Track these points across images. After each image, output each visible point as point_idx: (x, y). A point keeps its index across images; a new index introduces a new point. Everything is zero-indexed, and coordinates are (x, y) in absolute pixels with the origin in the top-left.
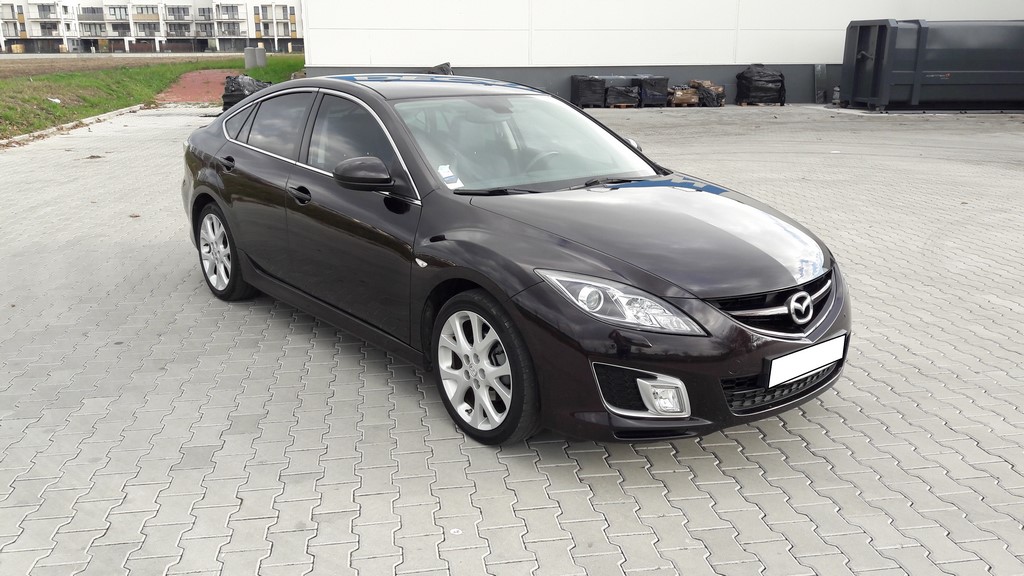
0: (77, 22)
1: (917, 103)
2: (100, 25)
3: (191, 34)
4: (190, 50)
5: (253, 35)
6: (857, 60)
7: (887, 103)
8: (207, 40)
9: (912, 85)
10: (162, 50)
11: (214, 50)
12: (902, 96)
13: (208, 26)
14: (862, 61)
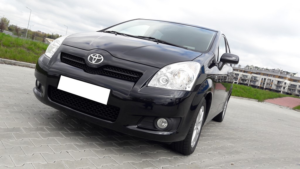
0: (287, 87)
2: (294, 90)
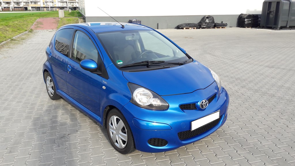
1: (288, 27)
3: (22, 5)
4: (22, 10)
5: (42, 6)
6: (267, 13)
7: (280, 27)
8: (27, 7)
9: (287, 21)
10: (12, 11)
11: (30, 10)
12: (284, 25)
13: (27, 3)
14: (269, 14)
